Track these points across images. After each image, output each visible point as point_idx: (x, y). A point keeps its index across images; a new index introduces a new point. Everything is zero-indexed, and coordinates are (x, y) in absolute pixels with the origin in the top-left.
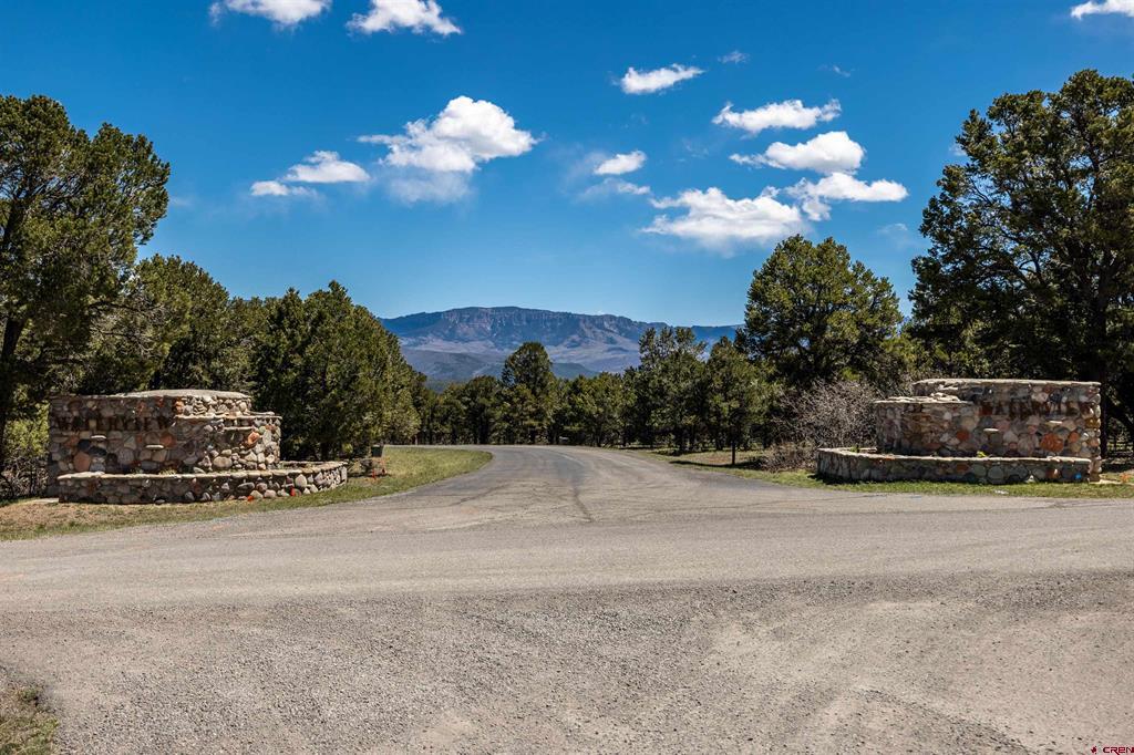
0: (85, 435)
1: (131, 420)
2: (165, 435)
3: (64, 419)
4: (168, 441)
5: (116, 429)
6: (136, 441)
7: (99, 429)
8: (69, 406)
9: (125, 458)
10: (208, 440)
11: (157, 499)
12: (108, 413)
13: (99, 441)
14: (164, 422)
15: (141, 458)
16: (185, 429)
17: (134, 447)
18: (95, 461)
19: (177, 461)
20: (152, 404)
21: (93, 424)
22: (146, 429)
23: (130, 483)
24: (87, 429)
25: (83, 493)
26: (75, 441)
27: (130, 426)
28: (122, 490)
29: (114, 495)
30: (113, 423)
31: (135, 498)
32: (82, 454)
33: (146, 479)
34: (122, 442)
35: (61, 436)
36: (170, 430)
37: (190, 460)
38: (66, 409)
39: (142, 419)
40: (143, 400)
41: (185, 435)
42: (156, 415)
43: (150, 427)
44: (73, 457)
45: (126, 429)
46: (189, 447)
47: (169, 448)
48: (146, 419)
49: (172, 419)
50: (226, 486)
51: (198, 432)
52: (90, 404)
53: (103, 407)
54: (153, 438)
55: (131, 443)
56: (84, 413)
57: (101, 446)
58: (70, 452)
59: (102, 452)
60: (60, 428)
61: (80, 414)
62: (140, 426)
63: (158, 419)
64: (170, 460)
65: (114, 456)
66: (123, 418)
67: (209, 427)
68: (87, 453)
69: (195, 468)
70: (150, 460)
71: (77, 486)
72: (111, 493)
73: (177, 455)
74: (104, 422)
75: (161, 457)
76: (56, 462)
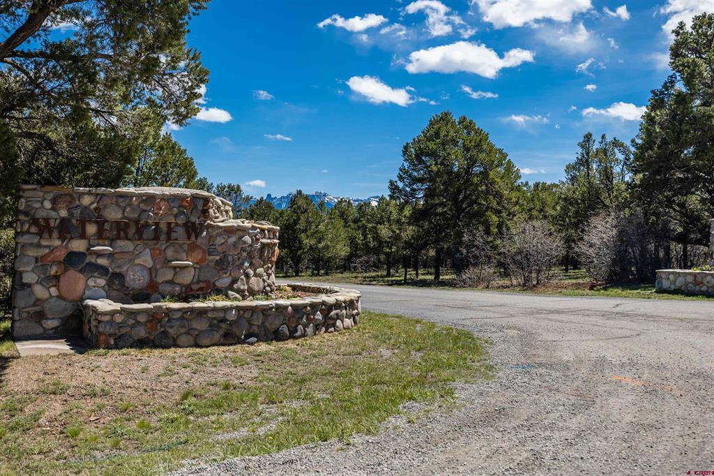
0: (78, 245)
1: (147, 225)
2: (193, 248)
3: (47, 220)
4: (198, 255)
5: (127, 238)
6: (152, 257)
7: (100, 235)
8: (54, 201)
9: (136, 279)
10: (245, 254)
11: (247, 337)
12: (113, 214)
13: (99, 255)
14: (193, 230)
15: (160, 280)
16: (220, 240)
17: (150, 263)
18: (91, 283)
19: (207, 282)
20: (176, 204)
21: (91, 229)
22: (169, 238)
23: (210, 315)
24: (83, 236)
25: (141, 332)
26: (61, 254)
27: (148, 234)
28: (200, 325)
29: (187, 333)
30: (121, 230)
31: (217, 336)
32: (73, 274)
33: (231, 308)
34: (132, 257)
35: (39, 246)
36: (199, 241)
37: (224, 282)
38: (48, 205)
39: (163, 226)
40: (164, 198)
41: (219, 249)
42: (181, 220)
43: (174, 235)
44: (57, 277)
45: (140, 238)
46: (222, 265)
47: (199, 265)
48: (169, 224)
49: (202, 226)
50: (319, 316)
51: (235, 245)
52: (86, 200)
53: (105, 206)
54: (176, 251)
55: (146, 259)
56: (77, 212)
57: (102, 261)
58: (53, 271)
59: (103, 270)
60: (40, 234)
61: (71, 215)
62: (159, 235)
63: (185, 225)
64: (199, 281)
65: (120, 276)
66: (137, 222)
67: (247, 239)
68: (80, 271)
69: (230, 293)
70: (171, 282)
71: (131, 322)
72: (183, 330)
73: (207, 275)
74: (107, 226)
75: (187, 278)
76: (29, 285)
